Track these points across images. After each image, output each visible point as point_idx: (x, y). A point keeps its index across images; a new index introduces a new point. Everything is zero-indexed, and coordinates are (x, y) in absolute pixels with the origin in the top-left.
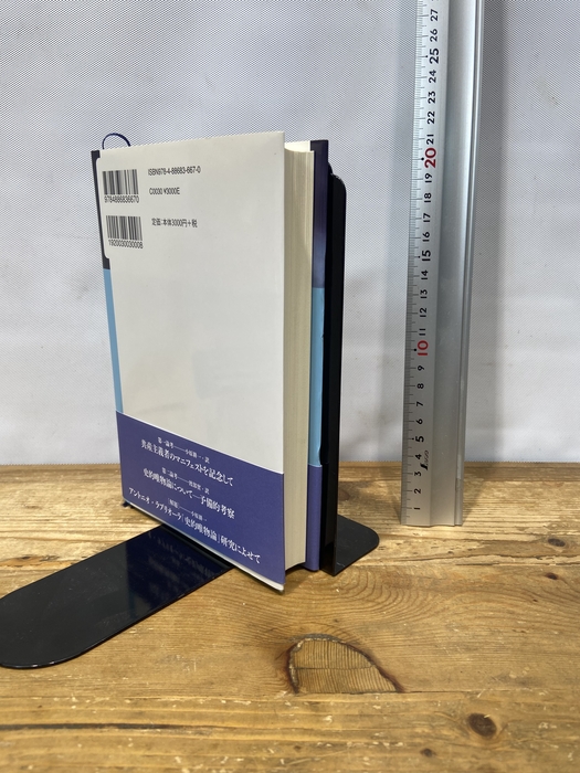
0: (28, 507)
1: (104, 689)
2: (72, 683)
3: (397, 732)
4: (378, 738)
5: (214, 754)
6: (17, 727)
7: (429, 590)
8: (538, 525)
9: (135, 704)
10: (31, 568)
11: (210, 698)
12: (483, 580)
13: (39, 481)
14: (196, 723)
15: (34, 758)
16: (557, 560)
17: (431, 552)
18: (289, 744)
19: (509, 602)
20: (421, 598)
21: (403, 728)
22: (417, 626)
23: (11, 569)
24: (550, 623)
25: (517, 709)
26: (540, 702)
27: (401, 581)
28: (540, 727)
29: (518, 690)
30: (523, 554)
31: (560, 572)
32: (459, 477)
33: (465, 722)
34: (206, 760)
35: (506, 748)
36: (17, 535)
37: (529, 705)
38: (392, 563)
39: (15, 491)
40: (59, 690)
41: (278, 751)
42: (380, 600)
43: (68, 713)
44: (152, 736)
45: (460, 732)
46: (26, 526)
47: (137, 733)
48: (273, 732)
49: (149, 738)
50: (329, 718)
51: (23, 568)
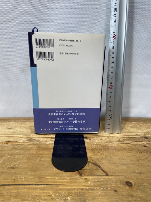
0: (9, 128)
1: (31, 175)
2: (23, 174)
3: (107, 186)
4: (102, 187)
5: (61, 191)
6: (9, 185)
7: (114, 150)
8: (141, 133)
9: (39, 179)
10: (10, 144)
11: (59, 177)
12: (128, 147)
13: (11, 122)
14: (55, 184)
15: (13, 193)
16: (146, 142)
17: (114, 140)
18: (80, 189)
19: (135, 153)
20: (112, 152)
21: (109, 185)
22: (111, 159)
23: (5, 144)
24: (145, 158)
25: (138, 180)
26: (144, 178)
27: (106, 147)
28: (144, 184)
29: (138, 175)
30: (138, 141)
31: (147, 145)
32: (120, 121)
33: (125, 183)
34: (59, 193)
35: (135, 190)
36: (6, 135)
37: (141, 179)
38: (104, 143)
39: (5, 124)
40: (19, 175)
41: (77, 190)
42: (101, 152)
43: (22, 181)
44: (44, 187)
45: (123, 186)
46: (8, 133)
47: (40, 186)
48: (75, 186)
49: (43, 187)
50: (90, 182)
51: (8, 144)
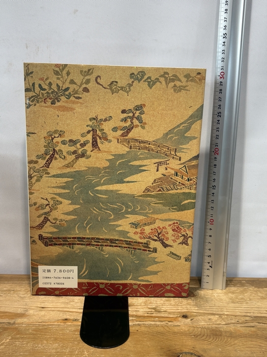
7: (229, 336)
10: (70, 324)
12: (250, 333)
17: (230, 321)
19: (260, 342)
20: (225, 340)
22: (224, 350)
23: (62, 324)
27: (218, 333)
36: (58, 309)
38: (214, 326)
42: (210, 340)
46: (59, 305)
51: (67, 324)
